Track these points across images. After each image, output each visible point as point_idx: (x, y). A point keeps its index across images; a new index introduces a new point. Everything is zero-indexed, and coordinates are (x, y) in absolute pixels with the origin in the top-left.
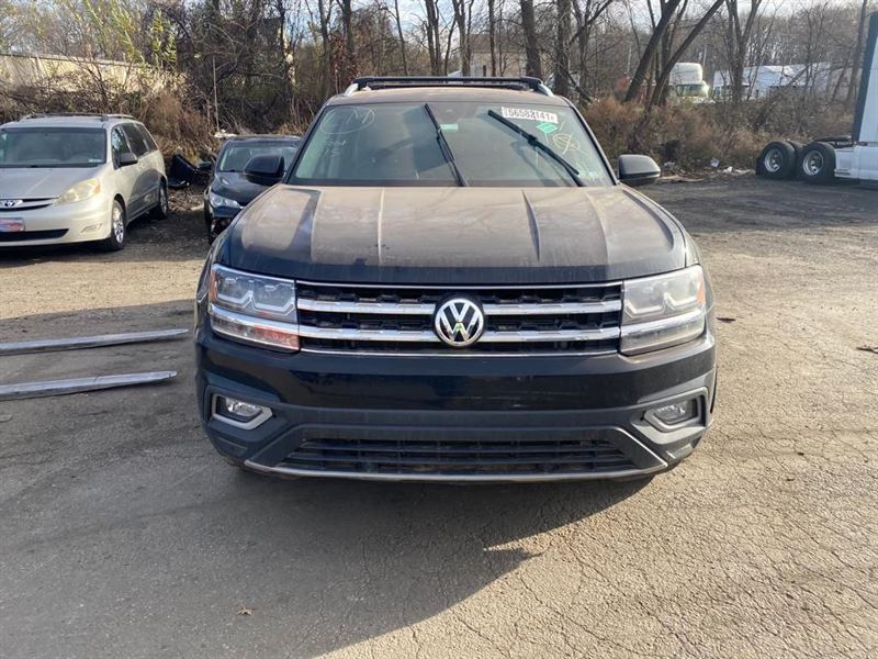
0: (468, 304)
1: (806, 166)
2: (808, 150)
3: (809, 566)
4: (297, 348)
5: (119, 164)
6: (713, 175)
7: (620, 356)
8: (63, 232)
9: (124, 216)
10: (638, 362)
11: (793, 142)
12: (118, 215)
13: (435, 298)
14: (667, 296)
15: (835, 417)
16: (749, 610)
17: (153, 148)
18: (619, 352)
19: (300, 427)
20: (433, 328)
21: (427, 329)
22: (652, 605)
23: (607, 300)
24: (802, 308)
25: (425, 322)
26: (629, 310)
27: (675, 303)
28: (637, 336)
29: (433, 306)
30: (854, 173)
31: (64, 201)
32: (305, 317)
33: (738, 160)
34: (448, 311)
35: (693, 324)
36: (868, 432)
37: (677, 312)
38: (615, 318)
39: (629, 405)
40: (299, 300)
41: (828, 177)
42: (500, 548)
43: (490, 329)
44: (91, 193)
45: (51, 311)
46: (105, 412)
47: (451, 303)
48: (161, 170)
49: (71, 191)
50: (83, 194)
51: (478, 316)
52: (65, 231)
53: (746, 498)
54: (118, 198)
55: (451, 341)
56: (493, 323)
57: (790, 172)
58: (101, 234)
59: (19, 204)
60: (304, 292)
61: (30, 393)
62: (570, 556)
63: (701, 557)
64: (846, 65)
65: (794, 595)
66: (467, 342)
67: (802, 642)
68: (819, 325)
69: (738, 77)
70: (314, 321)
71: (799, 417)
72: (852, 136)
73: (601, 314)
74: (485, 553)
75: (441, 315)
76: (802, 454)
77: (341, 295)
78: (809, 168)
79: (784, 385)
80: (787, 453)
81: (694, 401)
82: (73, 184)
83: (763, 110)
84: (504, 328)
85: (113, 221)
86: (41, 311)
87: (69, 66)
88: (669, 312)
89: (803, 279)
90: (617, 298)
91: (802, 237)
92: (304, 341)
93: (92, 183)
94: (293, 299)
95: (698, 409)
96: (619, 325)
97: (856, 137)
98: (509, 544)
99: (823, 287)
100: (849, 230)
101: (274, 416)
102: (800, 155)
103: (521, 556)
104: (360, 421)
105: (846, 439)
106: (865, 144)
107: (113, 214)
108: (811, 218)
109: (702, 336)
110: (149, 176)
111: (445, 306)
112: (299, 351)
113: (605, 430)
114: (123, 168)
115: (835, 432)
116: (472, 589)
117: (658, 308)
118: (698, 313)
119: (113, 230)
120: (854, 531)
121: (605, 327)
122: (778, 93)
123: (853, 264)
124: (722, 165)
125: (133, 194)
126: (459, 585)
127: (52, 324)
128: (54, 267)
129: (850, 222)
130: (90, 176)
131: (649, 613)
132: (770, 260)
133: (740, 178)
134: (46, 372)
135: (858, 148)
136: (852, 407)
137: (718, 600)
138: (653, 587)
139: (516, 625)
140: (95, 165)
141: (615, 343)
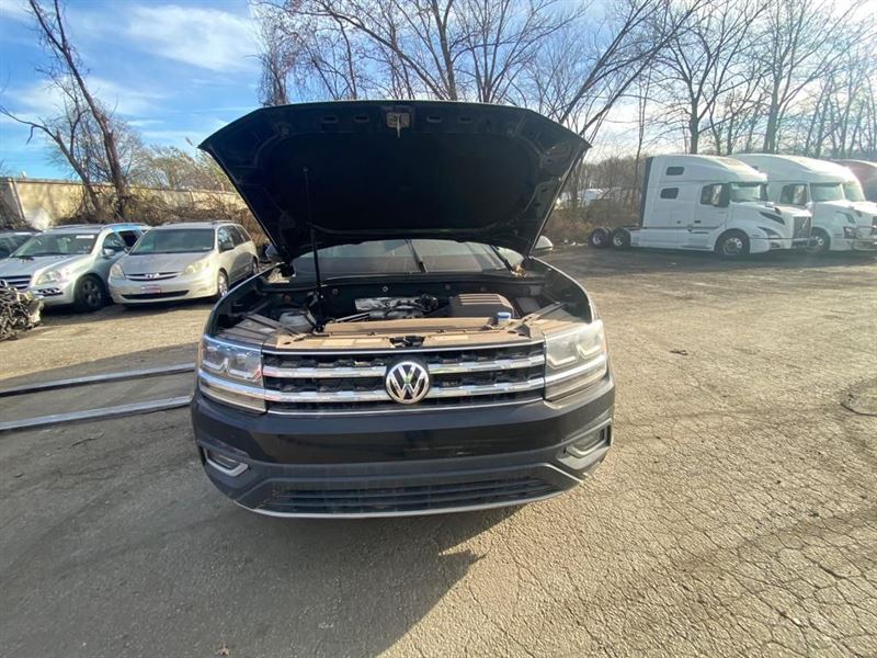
0: (414, 365)
1: (615, 241)
2: (615, 232)
3: (692, 551)
4: (264, 410)
5: (223, 249)
6: (565, 247)
7: (546, 403)
8: (186, 292)
9: (227, 281)
10: (560, 407)
11: (607, 228)
12: (222, 280)
13: (386, 361)
14: (579, 347)
15: (672, 404)
16: (659, 609)
17: (247, 239)
18: (544, 399)
19: (269, 480)
20: (385, 388)
21: (380, 389)
22: (579, 610)
23: (532, 356)
24: (631, 325)
25: (378, 383)
26: (550, 362)
27: (586, 353)
28: (558, 384)
29: (385, 368)
30: (641, 244)
31: (185, 273)
32: (270, 383)
33: (578, 239)
34: (397, 373)
35: (599, 368)
36: (696, 416)
37: (589, 360)
38: (540, 370)
39: (555, 444)
40: (266, 367)
41: (627, 247)
42: (451, 551)
43: (435, 386)
44: (203, 267)
45: (166, 345)
46: (172, 427)
47: (399, 366)
48: (253, 252)
49: (190, 267)
50: (199, 268)
51: (424, 375)
52: (187, 292)
53: (630, 482)
54: (222, 270)
55: (401, 398)
56: (437, 380)
57: (606, 244)
58: (211, 292)
59: (157, 276)
60: (270, 360)
61: (122, 413)
62: (508, 556)
63: (609, 549)
64: (630, 188)
65: (689, 586)
66: (415, 399)
67: (707, 644)
68: (644, 336)
69: (575, 196)
70: (278, 386)
71: (649, 407)
72: (638, 223)
73: (528, 368)
74: (440, 558)
75: (391, 378)
76: (658, 438)
77: (302, 362)
78: (616, 242)
79: (634, 381)
80: (649, 438)
81: (603, 430)
82: (192, 263)
83: (588, 212)
84: (447, 384)
85: (219, 284)
86: (160, 346)
87: (202, 196)
88: (581, 361)
89: (627, 306)
90: (541, 353)
91: (620, 281)
92: (269, 404)
93: (204, 262)
94: (260, 366)
95: (605, 435)
96: (543, 376)
97: (641, 223)
98: (459, 546)
99: (638, 310)
100: (644, 275)
101: (249, 468)
102: (611, 235)
103: (468, 559)
104: (322, 474)
105: (684, 423)
106: (646, 228)
107: (218, 279)
108: (621, 269)
109: (606, 376)
110: (245, 256)
111: (393, 370)
112: (266, 413)
113: (536, 468)
114: (227, 252)
115: (676, 417)
116: (428, 604)
117: (573, 358)
118: (602, 359)
119: (219, 290)
120: (714, 509)
121: (532, 378)
122: (596, 203)
123: (652, 295)
124: (570, 242)
125: (233, 267)
126: (418, 600)
127: (164, 354)
128: (181, 313)
129: (644, 271)
130: (203, 257)
131: (578, 622)
132: (605, 295)
133: (580, 248)
134: (143, 394)
135: (643, 231)
136: (680, 396)
137: (631, 600)
138: (577, 589)
139: (466, 651)
140: (207, 251)
141: (541, 392)
